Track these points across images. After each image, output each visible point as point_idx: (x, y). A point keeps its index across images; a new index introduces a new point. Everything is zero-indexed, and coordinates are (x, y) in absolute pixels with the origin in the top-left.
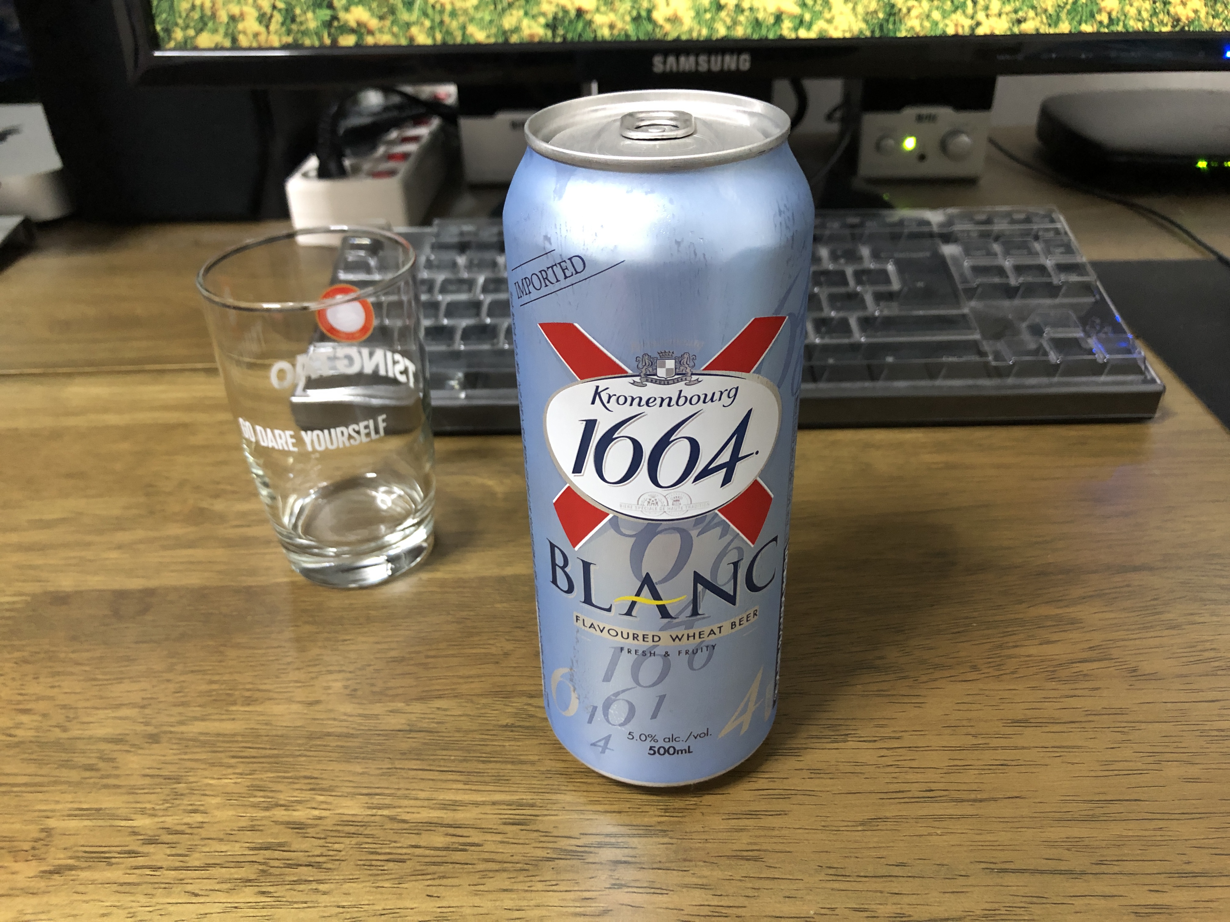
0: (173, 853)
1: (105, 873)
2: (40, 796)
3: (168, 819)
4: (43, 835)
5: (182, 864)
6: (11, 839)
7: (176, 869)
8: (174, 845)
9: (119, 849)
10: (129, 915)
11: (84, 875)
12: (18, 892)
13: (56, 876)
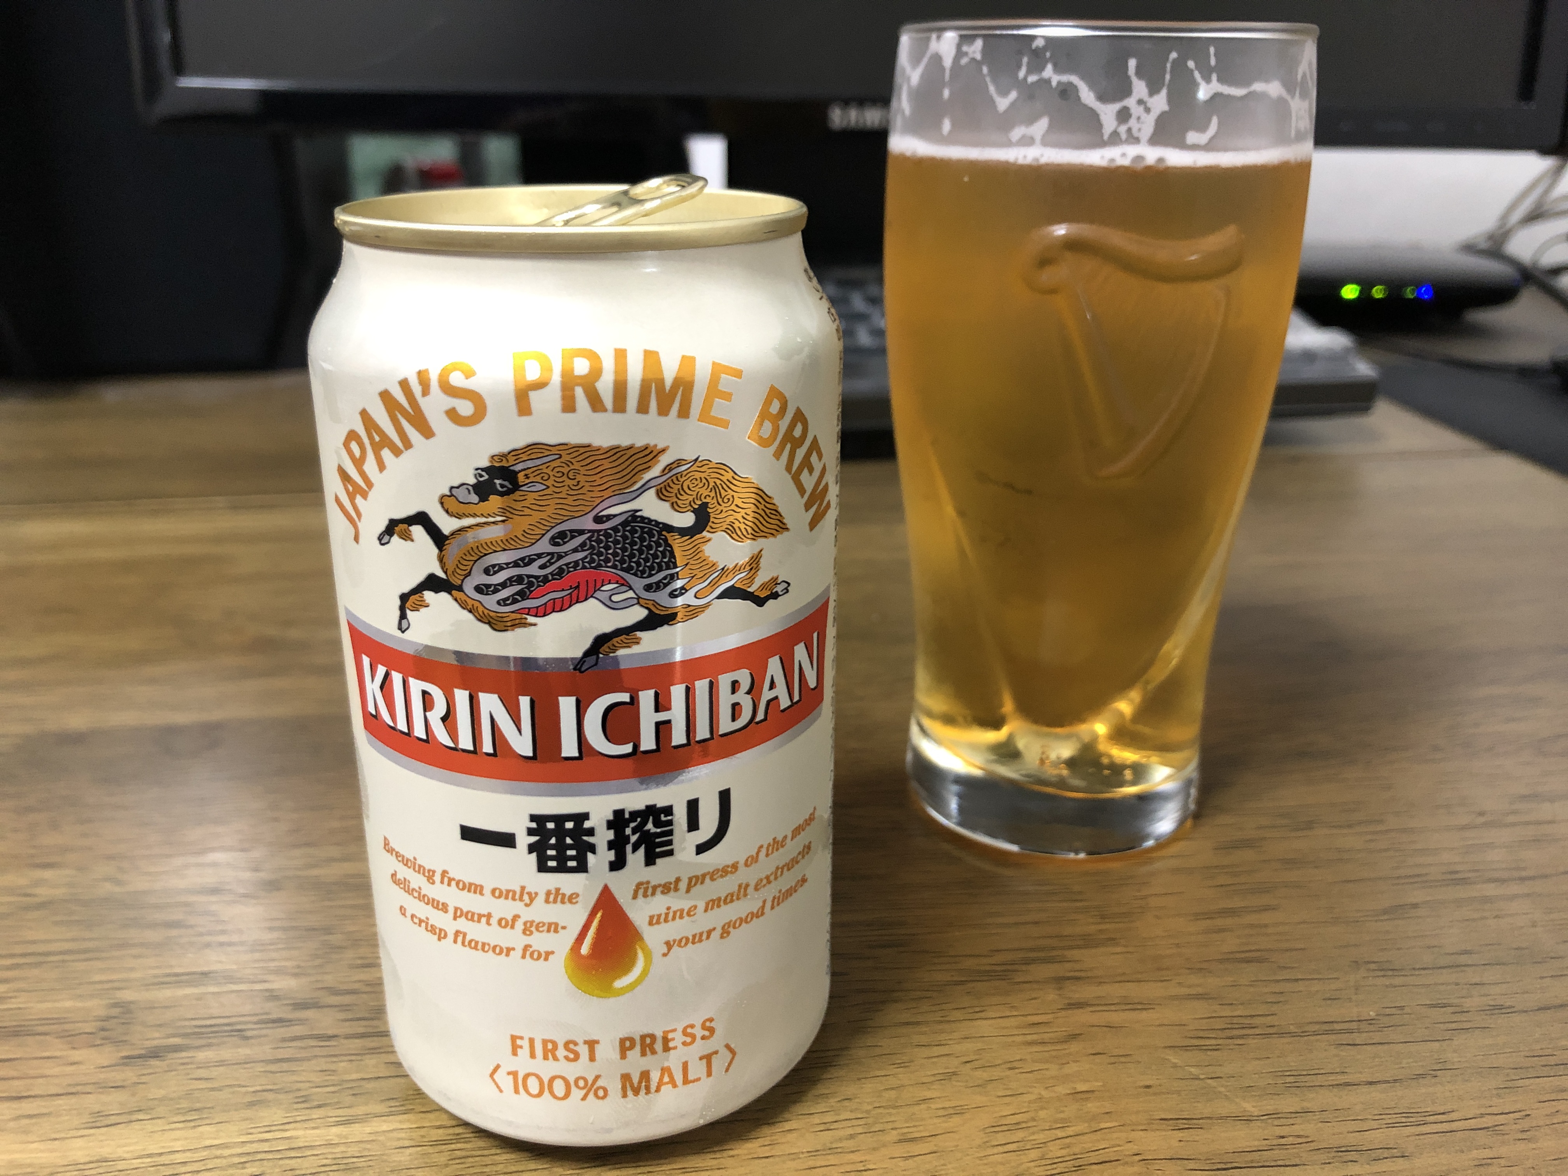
0: (350, 1017)
1: (240, 1050)
2: (99, 964)
3: (329, 978)
4: (115, 1011)
5: (370, 1030)
6: (59, 1021)
7: (362, 1036)
8: (348, 1008)
9: (255, 1019)
10: (296, 1100)
11: (202, 1055)
12: (88, 1089)
13: (154, 1062)
